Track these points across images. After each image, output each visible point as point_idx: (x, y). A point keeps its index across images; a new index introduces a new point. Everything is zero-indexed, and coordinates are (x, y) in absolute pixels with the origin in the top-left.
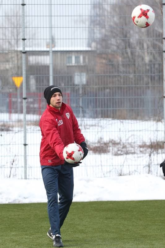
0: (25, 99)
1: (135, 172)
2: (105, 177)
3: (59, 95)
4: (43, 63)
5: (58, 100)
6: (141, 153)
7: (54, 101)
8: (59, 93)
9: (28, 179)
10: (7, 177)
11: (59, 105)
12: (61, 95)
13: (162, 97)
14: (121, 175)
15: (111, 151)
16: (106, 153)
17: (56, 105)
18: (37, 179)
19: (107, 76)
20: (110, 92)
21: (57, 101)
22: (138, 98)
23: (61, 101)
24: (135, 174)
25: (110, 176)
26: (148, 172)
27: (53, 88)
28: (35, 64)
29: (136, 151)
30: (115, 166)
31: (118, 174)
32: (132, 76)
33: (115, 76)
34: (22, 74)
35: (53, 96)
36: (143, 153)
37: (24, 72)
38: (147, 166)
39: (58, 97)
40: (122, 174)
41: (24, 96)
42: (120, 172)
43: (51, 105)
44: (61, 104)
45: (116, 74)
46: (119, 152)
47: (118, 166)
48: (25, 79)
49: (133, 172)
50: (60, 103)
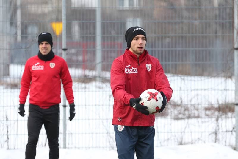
0: (65, 50)
1: (199, 140)
2: (162, 146)
3: (143, 39)
4: (87, 6)
5: (140, 44)
6: (206, 117)
7: (135, 45)
8: (144, 36)
9: (68, 148)
10: (42, 146)
11: (140, 50)
12: (145, 38)
13: (232, 49)
14: (181, 144)
15: (170, 114)
16: (163, 117)
17: (137, 50)
18: (79, 148)
19: (165, 23)
20: (169, 43)
21: (139, 46)
22: (203, 51)
23: (144, 46)
24: (198, 143)
25: (168, 145)
26: (215, 141)
27: (136, 29)
28: (78, 8)
29: (200, 114)
30: (174, 132)
31: (178, 143)
32: (197, 22)
33: (176, 23)
34: (61, 20)
35: (135, 38)
36: (209, 118)
37: (64, 17)
38: (213, 133)
39: (140, 41)
40: (183, 143)
41: (64, 46)
42: (180, 140)
43: (130, 50)
44: (143, 50)
45: (177, 20)
46: (180, 116)
47: (178, 132)
48: (65, 25)
49: (196, 141)
50: (142, 48)
